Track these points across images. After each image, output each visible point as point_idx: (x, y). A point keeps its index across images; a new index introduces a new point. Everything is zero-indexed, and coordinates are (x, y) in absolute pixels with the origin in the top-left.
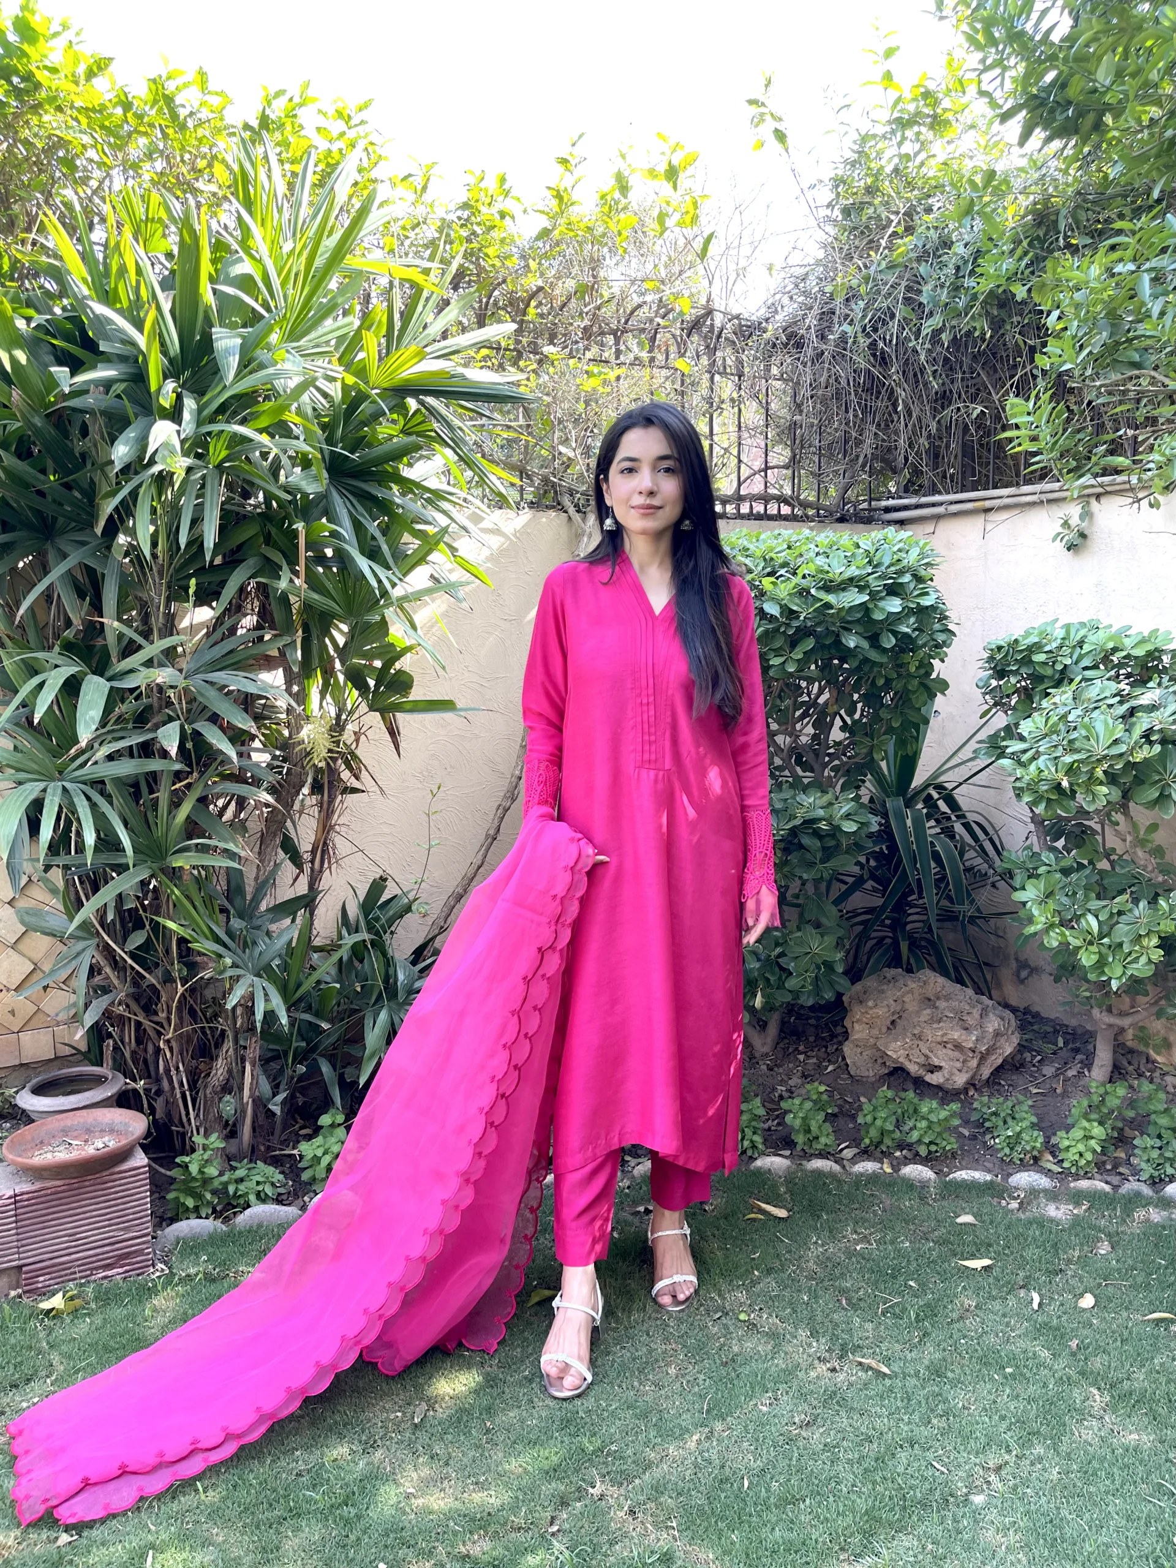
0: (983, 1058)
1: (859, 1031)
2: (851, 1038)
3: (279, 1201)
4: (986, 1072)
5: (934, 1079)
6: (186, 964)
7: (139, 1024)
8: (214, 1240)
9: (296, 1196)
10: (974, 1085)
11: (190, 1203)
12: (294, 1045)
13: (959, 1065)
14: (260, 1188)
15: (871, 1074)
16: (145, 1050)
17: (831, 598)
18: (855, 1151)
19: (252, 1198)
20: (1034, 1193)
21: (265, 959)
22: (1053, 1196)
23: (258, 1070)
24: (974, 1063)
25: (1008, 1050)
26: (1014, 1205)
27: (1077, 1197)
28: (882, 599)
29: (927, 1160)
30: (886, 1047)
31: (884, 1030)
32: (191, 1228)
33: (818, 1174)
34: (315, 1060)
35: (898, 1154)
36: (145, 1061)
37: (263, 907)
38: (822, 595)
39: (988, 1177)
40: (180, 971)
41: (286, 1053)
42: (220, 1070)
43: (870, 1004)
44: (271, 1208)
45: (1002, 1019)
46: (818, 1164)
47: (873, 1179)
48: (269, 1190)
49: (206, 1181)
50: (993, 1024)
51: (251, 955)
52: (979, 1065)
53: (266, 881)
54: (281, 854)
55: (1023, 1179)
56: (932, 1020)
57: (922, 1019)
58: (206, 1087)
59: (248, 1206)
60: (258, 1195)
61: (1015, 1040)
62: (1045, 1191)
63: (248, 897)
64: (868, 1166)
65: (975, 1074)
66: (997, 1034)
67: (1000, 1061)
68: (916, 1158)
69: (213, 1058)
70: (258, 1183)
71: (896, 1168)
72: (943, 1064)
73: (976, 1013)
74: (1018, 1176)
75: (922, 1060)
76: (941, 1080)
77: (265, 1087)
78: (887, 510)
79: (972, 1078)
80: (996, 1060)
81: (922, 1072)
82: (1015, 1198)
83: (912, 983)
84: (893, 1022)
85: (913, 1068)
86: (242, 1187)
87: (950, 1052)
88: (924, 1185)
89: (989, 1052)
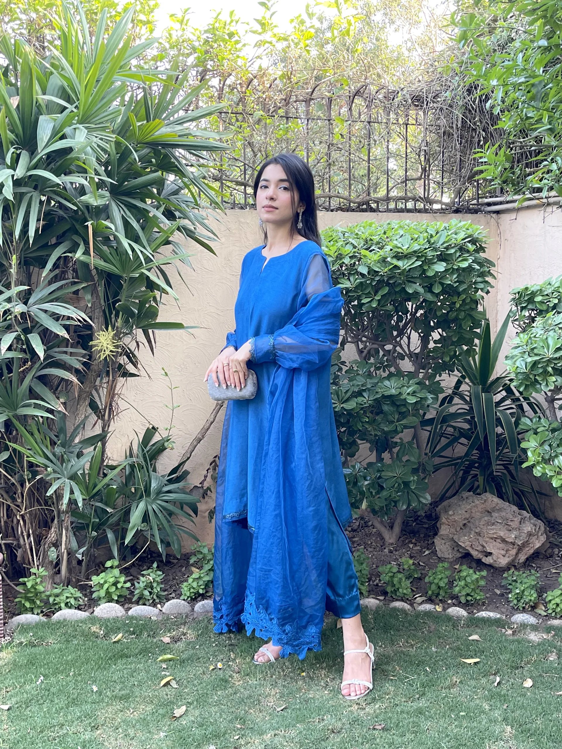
0: (520, 549)
1: (444, 530)
2: (439, 534)
3: (79, 608)
4: (522, 558)
5: (488, 560)
6: (31, 472)
7: (8, 506)
8: (38, 625)
9: (90, 607)
10: (515, 566)
11: (28, 605)
12: (93, 520)
13: (503, 552)
14: (68, 600)
15: (451, 556)
16: (12, 521)
17: (400, 263)
18: (424, 598)
19: (63, 605)
20: (524, 626)
21: (74, 469)
22: (535, 628)
23: (71, 534)
24: (513, 552)
25: (538, 545)
26: (510, 632)
27: (548, 630)
28: (435, 263)
29: (466, 605)
30: (459, 540)
31: (458, 529)
32: (27, 619)
33: (395, 609)
34: (105, 530)
35: (450, 601)
36: (12, 528)
37: (77, 440)
38: (395, 262)
39: (498, 616)
40: (28, 475)
41: (88, 525)
42: (52, 535)
43: (451, 513)
44: (73, 611)
45: (535, 525)
46: (398, 604)
47: (428, 614)
48: (73, 601)
49: (37, 594)
50: (528, 528)
51: (66, 467)
52: (517, 554)
53: (78, 426)
54: (90, 411)
55: (520, 618)
56: (488, 524)
57: (482, 523)
58: (45, 544)
59: (60, 609)
60: (66, 604)
61: (543, 539)
62: (532, 625)
63: (68, 435)
64: (428, 607)
65: (515, 558)
66: (530, 534)
67: (532, 551)
68: (459, 604)
69: (50, 528)
70: (67, 598)
71: (444, 609)
72: (492, 551)
73: (517, 519)
74: (517, 616)
75: (480, 548)
76: (492, 561)
77: (74, 544)
78: (489, 204)
79: (513, 561)
80: (529, 551)
81: (480, 556)
82: (512, 628)
83: (477, 501)
84: (464, 525)
85: (474, 553)
86: (57, 599)
87: (498, 544)
88: (459, 618)
89: (525, 544)
